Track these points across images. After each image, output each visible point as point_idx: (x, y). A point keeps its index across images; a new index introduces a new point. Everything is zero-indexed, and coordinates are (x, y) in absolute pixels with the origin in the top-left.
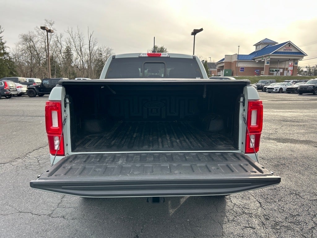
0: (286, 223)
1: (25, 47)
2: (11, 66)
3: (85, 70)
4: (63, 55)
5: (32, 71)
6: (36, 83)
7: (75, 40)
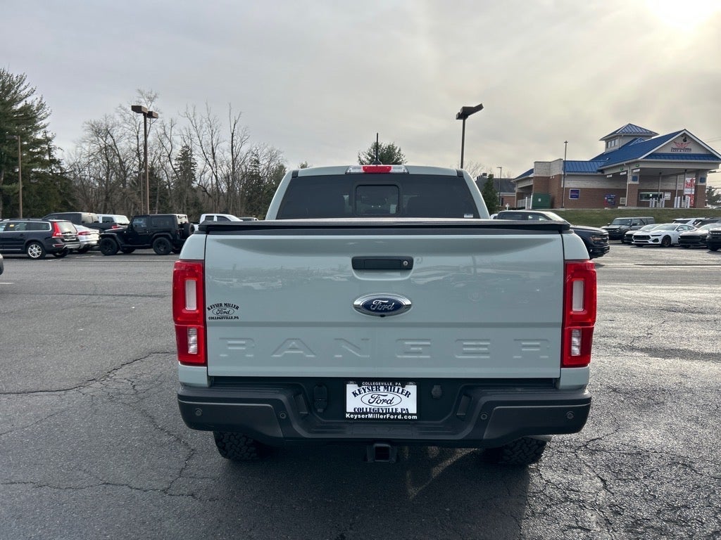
0: (658, 522)
1: (95, 148)
2: (64, 189)
3: (221, 197)
4: (176, 165)
5: (107, 198)
6: (118, 226)
7: (202, 133)
